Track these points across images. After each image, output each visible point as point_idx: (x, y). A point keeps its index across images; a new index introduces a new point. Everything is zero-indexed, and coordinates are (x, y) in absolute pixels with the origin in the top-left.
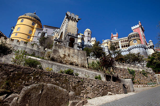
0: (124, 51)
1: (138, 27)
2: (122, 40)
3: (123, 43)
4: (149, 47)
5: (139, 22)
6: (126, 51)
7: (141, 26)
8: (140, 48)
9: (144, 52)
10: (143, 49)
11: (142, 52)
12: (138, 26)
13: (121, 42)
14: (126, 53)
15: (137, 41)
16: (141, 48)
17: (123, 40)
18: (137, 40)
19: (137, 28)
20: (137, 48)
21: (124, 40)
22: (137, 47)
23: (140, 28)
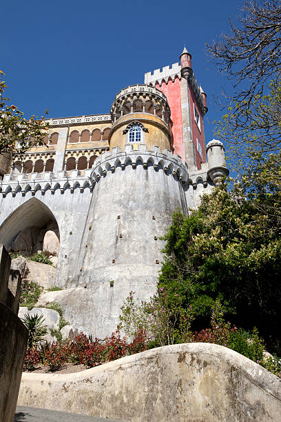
0: (67, 186)
1: (176, 77)
2: (80, 129)
3: (80, 145)
4: (205, 177)
5: (185, 51)
6: (77, 185)
7: (189, 70)
8: (151, 169)
9: (167, 199)
10: (170, 177)
11: (158, 194)
12: (176, 69)
13: (73, 137)
14: (75, 199)
15: (146, 131)
16: (156, 169)
17: (86, 127)
18: (146, 126)
19: (170, 79)
20: (134, 168)
21: (91, 128)
22: (134, 161)
23: (184, 81)
